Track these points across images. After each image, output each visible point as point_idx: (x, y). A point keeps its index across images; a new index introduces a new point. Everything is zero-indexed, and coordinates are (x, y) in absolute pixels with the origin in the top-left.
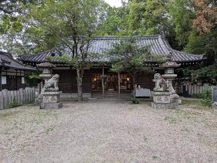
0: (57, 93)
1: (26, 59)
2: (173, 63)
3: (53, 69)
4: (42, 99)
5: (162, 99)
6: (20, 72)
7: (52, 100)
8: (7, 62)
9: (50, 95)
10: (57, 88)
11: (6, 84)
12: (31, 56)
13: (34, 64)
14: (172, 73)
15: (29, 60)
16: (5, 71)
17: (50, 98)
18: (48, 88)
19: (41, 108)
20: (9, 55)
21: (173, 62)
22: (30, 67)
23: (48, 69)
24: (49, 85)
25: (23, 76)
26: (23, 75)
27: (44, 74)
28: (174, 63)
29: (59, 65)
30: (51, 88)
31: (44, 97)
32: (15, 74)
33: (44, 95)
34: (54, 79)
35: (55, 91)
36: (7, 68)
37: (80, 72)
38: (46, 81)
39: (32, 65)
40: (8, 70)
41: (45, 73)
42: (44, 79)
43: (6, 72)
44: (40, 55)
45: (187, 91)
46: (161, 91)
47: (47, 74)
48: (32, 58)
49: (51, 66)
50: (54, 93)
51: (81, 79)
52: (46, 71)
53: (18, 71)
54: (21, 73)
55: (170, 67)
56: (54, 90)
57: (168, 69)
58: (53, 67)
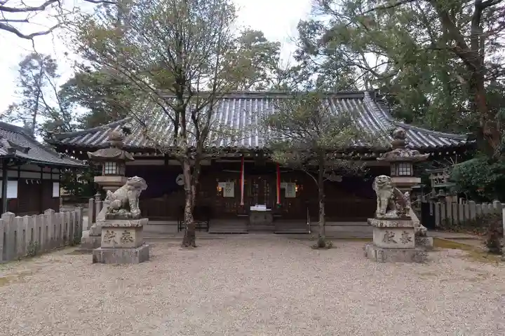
0: (135, 222)
1: (65, 140)
2: (411, 152)
3: (127, 163)
4: (100, 235)
5: (394, 239)
6: (49, 170)
7: (124, 240)
8: (21, 149)
9: (118, 227)
10: (136, 211)
11: (16, 197)
12: (76, 135)
13: (81, 152)
14: (409, 173)
15: (71, 142)
16: (16, 168)
17: (119, 234)
18: (114, 211)
19: (95, 261)
20: (28, 133)
21: (411, 149)
22: (73, 160)
23: (114, 164)
24: (117, 202)
25: (56, 181)
26: (56, 177)
27: (106, 175)
28: (413, 151)
29: (140, 154)
30: (121, 211)
31: (104, 233)
32: (37, 176)
33: (104, 228)
34: (129, 190)
35: (130, 218)
36: (20, 162)
37: (192, 171)
38: (109, 192)
39: (77, 155)
40: (22, 167)
41: (107, 172)
42: (104, 188)
43: (19, 171)
44: (96, 132)
45: (432, 215)
46: (392, 217)
47: (112, 175)
48: (78, 140)
49: (121, 157)
50: (128, 223)
51: (193, 187)
52: (110, 168)
53: (46, 169)
54: (51, 173)
55: (405, 162)
56: (128, 215)
57: (401, 165)
58: (127, 159)
